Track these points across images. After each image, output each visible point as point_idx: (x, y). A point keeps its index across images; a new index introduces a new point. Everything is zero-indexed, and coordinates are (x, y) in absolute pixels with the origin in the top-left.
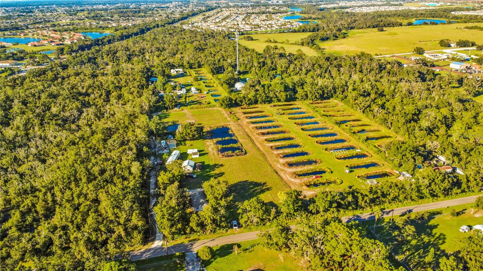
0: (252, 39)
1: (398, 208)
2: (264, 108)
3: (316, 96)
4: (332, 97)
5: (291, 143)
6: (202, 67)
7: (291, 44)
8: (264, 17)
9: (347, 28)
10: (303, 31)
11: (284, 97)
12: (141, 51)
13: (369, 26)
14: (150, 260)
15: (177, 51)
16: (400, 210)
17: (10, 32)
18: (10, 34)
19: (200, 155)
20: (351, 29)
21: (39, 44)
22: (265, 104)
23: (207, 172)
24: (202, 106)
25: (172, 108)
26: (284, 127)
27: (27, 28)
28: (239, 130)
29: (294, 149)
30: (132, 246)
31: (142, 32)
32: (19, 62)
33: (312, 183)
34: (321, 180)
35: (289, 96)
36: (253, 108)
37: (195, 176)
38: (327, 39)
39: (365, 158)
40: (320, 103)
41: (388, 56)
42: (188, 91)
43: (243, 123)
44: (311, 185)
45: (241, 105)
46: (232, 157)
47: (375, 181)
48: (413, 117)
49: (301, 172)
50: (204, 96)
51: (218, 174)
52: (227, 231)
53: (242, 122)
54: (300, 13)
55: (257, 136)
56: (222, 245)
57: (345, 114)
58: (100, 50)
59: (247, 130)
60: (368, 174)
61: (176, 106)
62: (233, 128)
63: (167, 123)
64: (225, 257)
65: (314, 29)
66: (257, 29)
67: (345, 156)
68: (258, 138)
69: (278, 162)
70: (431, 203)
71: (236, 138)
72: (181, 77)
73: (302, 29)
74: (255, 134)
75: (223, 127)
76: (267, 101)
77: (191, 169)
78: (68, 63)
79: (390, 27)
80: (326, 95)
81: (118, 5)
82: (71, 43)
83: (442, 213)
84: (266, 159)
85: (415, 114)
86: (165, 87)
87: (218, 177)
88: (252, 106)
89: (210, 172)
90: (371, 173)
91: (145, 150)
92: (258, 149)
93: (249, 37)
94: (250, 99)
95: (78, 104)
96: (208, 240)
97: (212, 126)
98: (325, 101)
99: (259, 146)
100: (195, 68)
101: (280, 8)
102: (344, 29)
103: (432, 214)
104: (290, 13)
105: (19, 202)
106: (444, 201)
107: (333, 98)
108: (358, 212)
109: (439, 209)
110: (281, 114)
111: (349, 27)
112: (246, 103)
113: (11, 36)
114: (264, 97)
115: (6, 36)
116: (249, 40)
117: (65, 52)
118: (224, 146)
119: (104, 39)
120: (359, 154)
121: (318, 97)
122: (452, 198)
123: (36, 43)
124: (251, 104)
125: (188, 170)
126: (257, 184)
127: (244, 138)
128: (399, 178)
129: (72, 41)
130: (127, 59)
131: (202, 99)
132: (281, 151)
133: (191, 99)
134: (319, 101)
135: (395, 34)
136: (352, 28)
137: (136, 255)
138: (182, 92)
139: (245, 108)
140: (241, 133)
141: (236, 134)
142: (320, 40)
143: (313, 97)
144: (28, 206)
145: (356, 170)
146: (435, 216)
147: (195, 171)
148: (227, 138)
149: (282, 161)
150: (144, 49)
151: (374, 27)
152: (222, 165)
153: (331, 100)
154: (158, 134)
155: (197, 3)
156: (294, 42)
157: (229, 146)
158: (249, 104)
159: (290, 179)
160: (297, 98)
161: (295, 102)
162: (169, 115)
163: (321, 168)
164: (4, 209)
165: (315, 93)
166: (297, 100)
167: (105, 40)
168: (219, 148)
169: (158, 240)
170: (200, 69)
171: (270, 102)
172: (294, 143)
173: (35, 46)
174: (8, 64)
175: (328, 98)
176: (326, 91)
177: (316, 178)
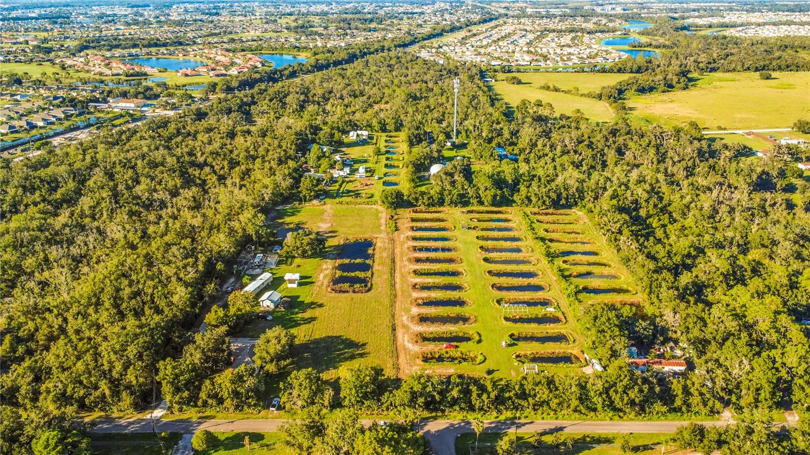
0: (519, 82)
1: (543, 421)
2: (452, 214)
3: (544, 202)
4: (576, 204)
5: (451, 282)
6: (400, 131)
7: (582, 95)
8: (567, 39)
9: (703, 69)
10: (619, 71)
11: (490, 198)
12: (326, 94)
13: (748, 68)
14: (134, 436)
15: (382, 98)
16: (545, 424)
17: (167, 50)
18: (165, 52)
19: (300, 284)
20: (710, 72)
21: (194, 73)
22: (455, 206)
23: (293, 314)
24: (359, 200)
25: (310, 200)
26: (458, 252)
27: (195, 43)
28: (385, 249)
29: (449, 292)
30: (121, 411)
31: (352, 58)
32: (149, 102)
33: (437, 356)
34: (453, 353)
35: (498, 198)
36: (432, 212)
37: (270, 318)
38: (651, 89)
39: (552, 325)
40: (552, 214)
41: (740, 132)
42: (353, 171)
43: (400, 238)
44: (433, 358)
45: (415, 206)
46: (346, 294)
47: (536, 367)
48: (683, 260)
49: (432, 333)
50: (373, 182)
51: (306, 320)
52: (260, 412)
53: (399, 235)
54: (639, 33)
55: (407, 263)
56: (240, 431)
57: (579, 240)
58: (265, 90)
59: (397, 250)
60: (537, 353)
61: (317, 197)
62: (378, 245)
63: (288, 224)
64: (231, 451)
65: (640, 68)
66: (539, 64)
67: (523, 317)
68: (405, 266)
69: (408, 310)
70: (605, 422)
71: (371, 263)
72: (360, 145)
73: (617, 67)
74: (405, 259)
75: (366, 240)
76: (460, 203)
77: (272, 306)
78: (208, 111)
79: (791, 70)
80: (563, 202)
81: (348, 6)
82: (239, 73)
83: (613, 442)
84: (393, 304)
85: (689, 255)
86: (319, 162)
87: (304, 324)
88: (434, 209)
89: (297, 313)
90: (542, 352)
91: (219, 268)
92: (393, 286)
93: (514, 78)
94: (432, 197)
95: (178, 182)
96: (226, 421)
97: (350, 237)
98: (562, 211)
99: (398, 279)
100: (390, 132)
101: (611, 21)
102: (698, 70)
103: (594, 440)
104: (619, 33)
105: (22, 323)
106: (632, 422)
107: (578, 208)
108: (471, 417)
109: (613, 434)
110: (469, 228)
111: (707, 68)
112: (424, 203)
113: (167, 56)
114: (455, 196)
115: (160, 56)
116: (514, 83)
117: (217, 90)
118: (345, 274)
119: (286, 69)
120: (548, 315)
121: (547, 203)
122: (650, 420)
123: (189, 72)
124: (433, 206)
125: (268, 306)
126: (351, 344)
127: (384, 264)
128: (584, 369)
129: (240, 70)
130: (298, 107)
131: (366, 187)
132: (425, 294)
133: (350, 187)
134: (551, 211)
135: (790, 86)
136: (713, 70)
137: (121, 425)
138: (341, 173)
139: (421, 212)
140: (385, 255)
141: (376, 256)
142: (636, 91)
143: (540, 203)
144: (30, 330)
145: (521, 344)
146: (594, 445)
147: (278, 310)
148: (358, 261)
149: (415, 311)
150: (330, 92)
151: (757, 70)
152: (321, 306)
153: (574, 210)
154: (259, 242)
155: (473, 6)
156: (586, 92)
157: (353, 274)
158: (429, 205)
159: (406, 343)
160: (514, 202)
161: (509, 209)
162: (299, 212)
163: (466, 332)
164: (5, 329)
165: (542, 196)
166: (514, 205)
167: (287, 72)
168: (337, 276)
169: (161, 408)
170: (397, 134)
171: (466, 204)
172: (454, 283)
173: (187, 75)
174: (132, 105)
175: (569, 207)
176: (564, 195)
177: (447, 347)
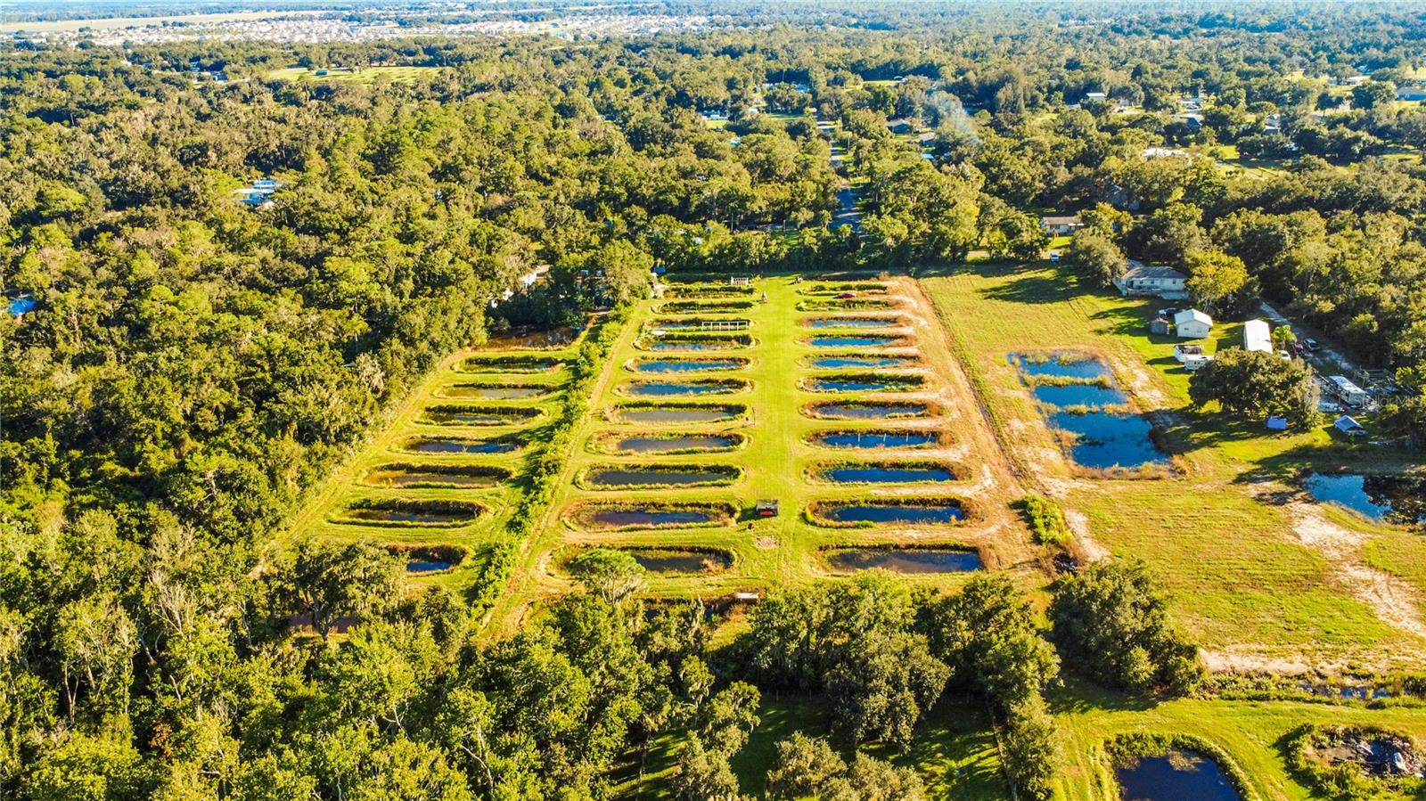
28: (1024, 440)
43: (995, 474)
53: (1003, 487)
55: (947, 403)
59: (986, 437)
62: (1053, 455)
68: (949, 397)
71: (1044, 406)
74: (956, 414)
99: (957, 374)
127: (1007, 403)
140: (1016, 424)
141: (1039, 425)
